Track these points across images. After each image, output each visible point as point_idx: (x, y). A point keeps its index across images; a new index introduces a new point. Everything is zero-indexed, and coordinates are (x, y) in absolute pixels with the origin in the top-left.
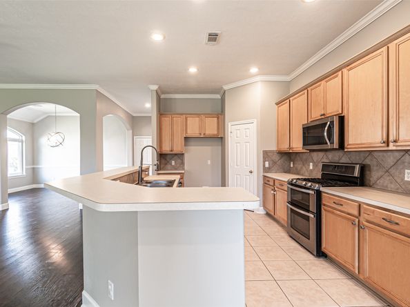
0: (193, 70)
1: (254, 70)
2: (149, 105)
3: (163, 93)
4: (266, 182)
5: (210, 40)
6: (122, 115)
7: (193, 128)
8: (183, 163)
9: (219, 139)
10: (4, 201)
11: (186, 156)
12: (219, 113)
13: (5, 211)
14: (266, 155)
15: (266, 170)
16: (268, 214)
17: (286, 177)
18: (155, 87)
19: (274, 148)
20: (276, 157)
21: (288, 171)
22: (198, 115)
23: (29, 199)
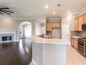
0: (54, 13)
1: (69, 12)
2: (45, 21)
3: (48, 18)
4: (72, 38)
5: (58, 6)
6: (39, 23)
7: (54, 26)
8: (51, 33)
9: (60, 28)
10: (19, 40)
11: (52, 32)
12: (60, 22)
13: (19, 41)
14: (72, 32)
15: (71, 35)
16: (72, 46)
17: (77, 37)
18: (46, 17)
19: (74, 30)
20: (74, 32)
21: (78, 36)
22: (55, 23)
23: (23, 40)
